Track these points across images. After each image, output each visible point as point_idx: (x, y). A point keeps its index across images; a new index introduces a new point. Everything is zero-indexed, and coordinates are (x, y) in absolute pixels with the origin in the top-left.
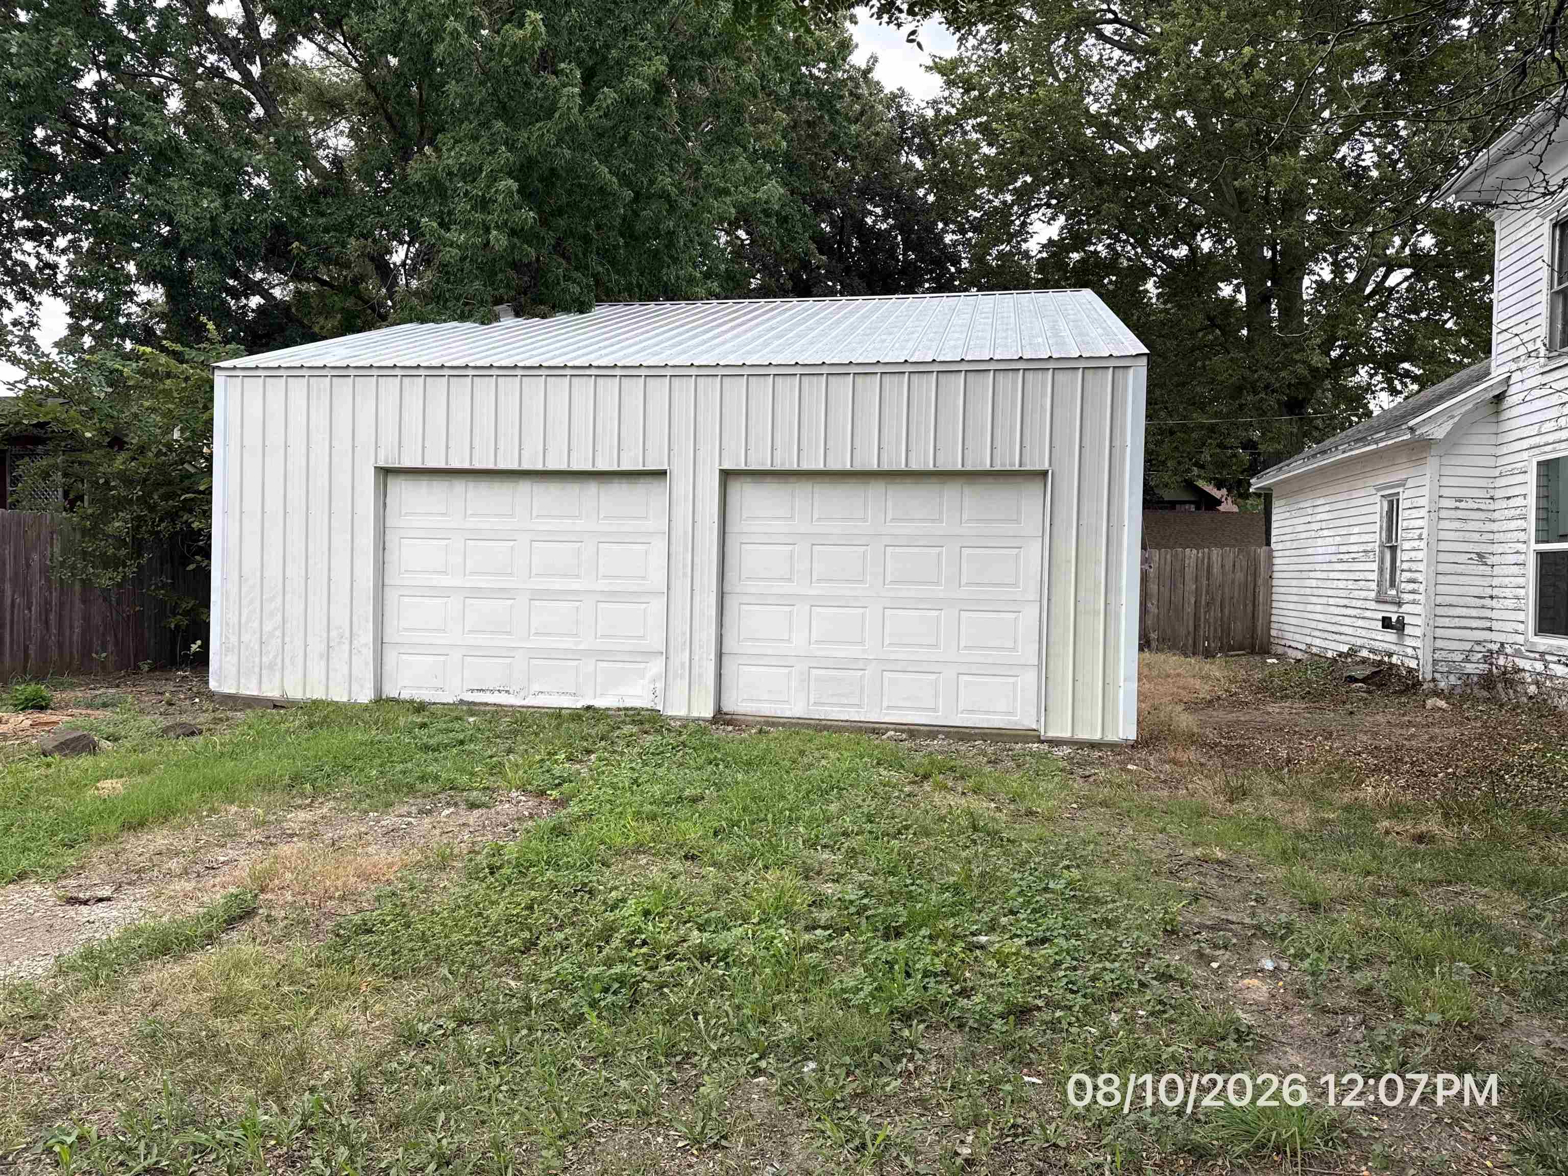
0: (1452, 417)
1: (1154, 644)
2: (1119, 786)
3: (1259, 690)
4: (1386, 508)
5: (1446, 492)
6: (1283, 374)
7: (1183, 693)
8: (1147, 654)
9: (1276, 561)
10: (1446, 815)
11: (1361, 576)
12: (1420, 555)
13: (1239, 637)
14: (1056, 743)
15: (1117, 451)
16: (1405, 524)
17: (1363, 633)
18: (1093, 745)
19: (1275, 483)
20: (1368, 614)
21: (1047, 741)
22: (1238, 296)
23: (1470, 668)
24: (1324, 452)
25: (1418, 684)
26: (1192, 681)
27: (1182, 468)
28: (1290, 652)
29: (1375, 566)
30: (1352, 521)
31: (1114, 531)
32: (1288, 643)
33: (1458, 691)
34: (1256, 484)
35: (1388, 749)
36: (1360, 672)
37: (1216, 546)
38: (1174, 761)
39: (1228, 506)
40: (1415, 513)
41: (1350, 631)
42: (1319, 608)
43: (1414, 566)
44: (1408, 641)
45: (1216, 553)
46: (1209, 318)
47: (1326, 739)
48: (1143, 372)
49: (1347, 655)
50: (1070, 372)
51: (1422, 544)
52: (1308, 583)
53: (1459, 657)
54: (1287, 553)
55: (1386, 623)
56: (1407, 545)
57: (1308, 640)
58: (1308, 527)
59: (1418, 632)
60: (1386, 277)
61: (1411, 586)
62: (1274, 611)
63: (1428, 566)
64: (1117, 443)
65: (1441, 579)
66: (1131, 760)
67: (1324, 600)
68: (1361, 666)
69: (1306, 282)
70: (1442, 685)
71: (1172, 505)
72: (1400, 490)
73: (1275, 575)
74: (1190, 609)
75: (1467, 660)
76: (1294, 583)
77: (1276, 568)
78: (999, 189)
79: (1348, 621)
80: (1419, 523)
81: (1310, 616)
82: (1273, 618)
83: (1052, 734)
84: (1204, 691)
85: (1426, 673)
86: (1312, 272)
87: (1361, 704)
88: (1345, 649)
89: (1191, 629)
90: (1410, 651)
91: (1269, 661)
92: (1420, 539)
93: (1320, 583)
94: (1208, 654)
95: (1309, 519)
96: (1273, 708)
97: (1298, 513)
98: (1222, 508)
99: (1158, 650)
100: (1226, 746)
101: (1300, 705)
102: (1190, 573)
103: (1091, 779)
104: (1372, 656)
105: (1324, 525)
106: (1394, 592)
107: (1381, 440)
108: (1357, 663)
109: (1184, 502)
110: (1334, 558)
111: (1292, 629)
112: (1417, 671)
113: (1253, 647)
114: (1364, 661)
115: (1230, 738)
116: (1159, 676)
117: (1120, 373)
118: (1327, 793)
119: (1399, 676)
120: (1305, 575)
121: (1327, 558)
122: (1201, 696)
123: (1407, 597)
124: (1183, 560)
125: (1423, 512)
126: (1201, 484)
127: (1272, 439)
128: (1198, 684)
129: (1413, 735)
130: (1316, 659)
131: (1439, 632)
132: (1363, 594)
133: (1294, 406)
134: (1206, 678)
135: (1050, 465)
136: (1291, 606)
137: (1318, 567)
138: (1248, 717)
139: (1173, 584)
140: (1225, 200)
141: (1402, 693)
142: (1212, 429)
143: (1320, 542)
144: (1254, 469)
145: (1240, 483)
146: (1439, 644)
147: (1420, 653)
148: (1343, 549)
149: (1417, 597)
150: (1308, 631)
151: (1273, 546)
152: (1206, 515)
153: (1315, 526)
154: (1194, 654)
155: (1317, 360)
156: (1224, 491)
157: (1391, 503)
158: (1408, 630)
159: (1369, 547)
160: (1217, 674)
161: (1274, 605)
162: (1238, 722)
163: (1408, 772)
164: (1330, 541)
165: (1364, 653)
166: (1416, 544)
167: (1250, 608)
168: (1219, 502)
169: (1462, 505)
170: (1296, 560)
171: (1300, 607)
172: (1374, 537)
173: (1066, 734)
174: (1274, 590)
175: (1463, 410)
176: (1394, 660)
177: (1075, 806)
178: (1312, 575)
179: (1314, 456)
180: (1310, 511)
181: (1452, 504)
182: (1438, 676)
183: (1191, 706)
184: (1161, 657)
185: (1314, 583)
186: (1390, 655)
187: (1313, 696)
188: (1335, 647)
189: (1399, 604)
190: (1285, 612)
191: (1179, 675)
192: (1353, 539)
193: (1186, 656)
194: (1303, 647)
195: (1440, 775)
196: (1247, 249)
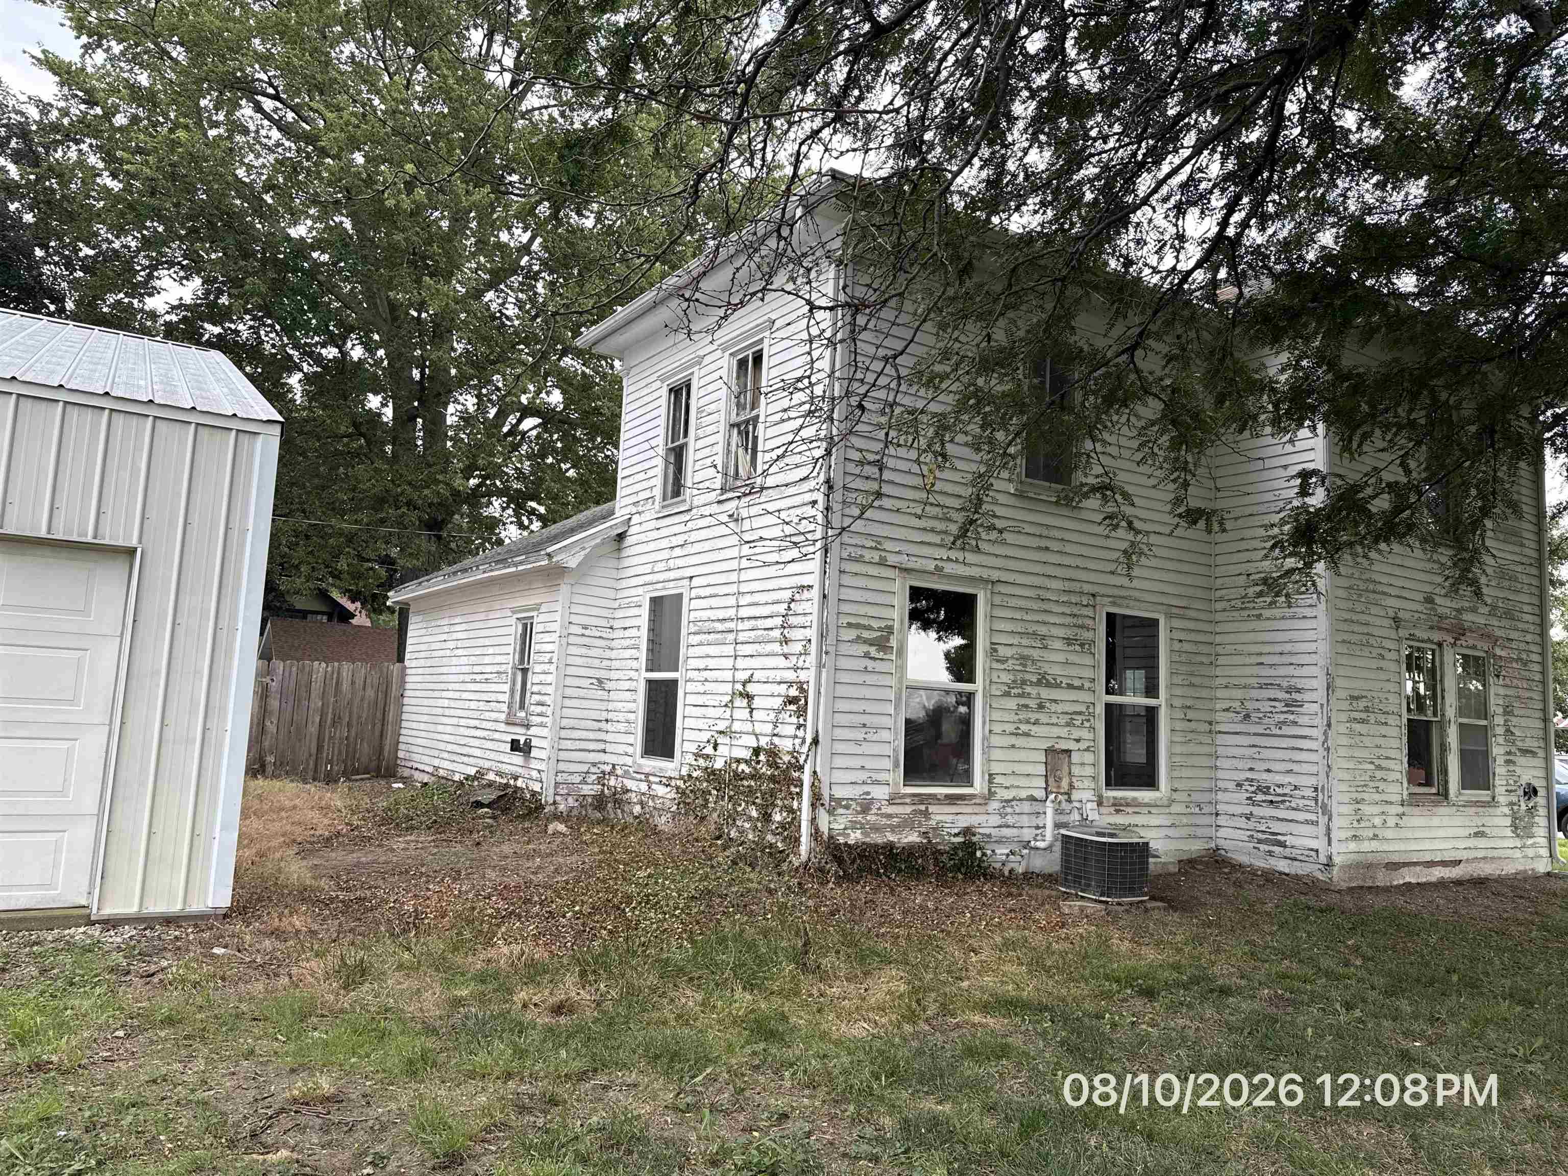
0: (584, 549)
1: (270, 769)
2: (195, 985)
3: (385, 821)
4: (520, 631)
5: (574, 618)
6: (426, 492)
7: (298, 830)
8: (260, 782)
9: (408, 679)
10: (583, 974)
11: (493, 697)
12: (549, 678)
13: (364, 759)
14: (112, 923)
15: (234, 535)
16: (538, 647)
17: (492, 755)
18: (169, 921)
19: (415, 599)
20: (497, 736)
21: (98, 922)
22: (384, 410)
23: (587, 790)
24: (465, 571)
25: (541, 807)
26: (310, 814)
27: (315, 574)
28: (417, 775)
29: (506, 688)
30: (487, 642)
31: (223, 635)
32: (415, 765)
33: (575, 812)
34: (394, 597)
35: (518, 888)
36: (487, 796)
37: (346, 659)
38: (277, 934)
39: (361, 619)
40: (547, 637)
41: (478, 753)
42: (449, 729)
43: (544, 689)
44: (534, 764)
45: (346, 668)
46: (355, 425)
47: (455, 880)
48: (276, 443)
49: (475, 778)
50: (178, 425)
51: (552, 668)
52: (440, 703)
53: (577, 779)
54: (420, 671)
55: (515, 746)
56: (538, 668)
57: (436, 762)
58: (444, 645)
59: (543, 755)
60: (520, 421)
61: (539, 709)
62: (403, 731)
63: (556, 689)
64: (235, 524)
65: (567, 703)
66: (218, 940)
67: (454, 721)
68: (488, 790)
69: (451, 408)
70: (562, 807)
71: (304, 614)
72: (534, 614)
73: (407, 693)
74: (313, 729)
75: (583, 781)
76: (426, 702)
77: (408, 686)
78: (120, 231)
79: (477, 743)
80: (549, 647)
81: (439, 737)
82: (402, 739)
83: (109, 911)
84: (323, 825)
85: (548, 797)
86: (456, 401)
87: (487, 833)
88: (472, 771)
89: (314, 751)
90: (535, 774)
91: (395, 785)
92: (550, 662)
93: (453, 704)
94: (330, 780)
95: (445, 637)
96: (398, 843)
97: (437, 630)
98: (354, 621)
99: (274, 776)
100: (343, 902)
101: (425, 838)
102: (316, 687)
103: (155, 980)
104: (498, 779)
105: (460, 644)
106: (523, 714)
107: (521, 563)
108: (484, 787)
109: (317, 613)
110: (468, 678)
111: (420, 750)
112: (540, 794)
113: (379, 768)
114: (490, 784)
115: (348, 889)
116: (271, 810)
117: (245, 439)
118: (458, 959)
119: (522, 799)
120: (436, 694)
121: (462, 677)
122: (318, 833)
123: (535, 720)
124: (310, 675)
125: (554, 637)
126: (336, 595)
127: (411, 554)
128: (314, 816)
129: (539, 867)
130: (443, 783)
131: (563, 755)
132: (494, 716)
133: (435, 525)
134: (325, 809)
135: (140, 542)
136: (422, 726)
137: (450, 687)
138: (370, 857)
139: (297, 700)
140: (378, 312)
141: (524, 817)
142: (350, 539)
143: (455, 661)
144: (390, 584)
145: (374, 596)
146: (562, 766)
147: (544, 775)
148: (477, 669)
149: (544, 719)
150: (436, 753)
151: (407, 663)
152: (340, 627)
153: (451, 645)
154: (314, 780)
155: (458, 482)
156: (358, 604)
157: (525, 626)
158: (534, 753)
159: (503, 668)
160: (339, 803)
161: (404, 724)
162: (358, 865)
163: (537, 915)
164: (464, 660)
165: (491, 776)
166: (546, 667)
167: (378, 726)
168: (353, 616)
169: (587, 632)
170: (429, 678)
171: (431, 727)
172: (508, 657)
173: (132, 909)
174: (405, 709)
175: (593, 543)
176: (520, 783)
177: (121, 1033)
178: (444, 694)
179: (455, 573)
180: (446, 629)
181: (580, 631)
182: (558, 798)
183: (305, 849)
184: (277, 784)
185: (446, 703)
186: (516, 778)
187: (438, 826)
188: (462, 769)
189: (528, 726)
190: (414, 733)
191: (295, 807)
192: (487, 660)
193: (305, 782)
194: (430, 769)
195: (569, 915)
196: (398, 365)
